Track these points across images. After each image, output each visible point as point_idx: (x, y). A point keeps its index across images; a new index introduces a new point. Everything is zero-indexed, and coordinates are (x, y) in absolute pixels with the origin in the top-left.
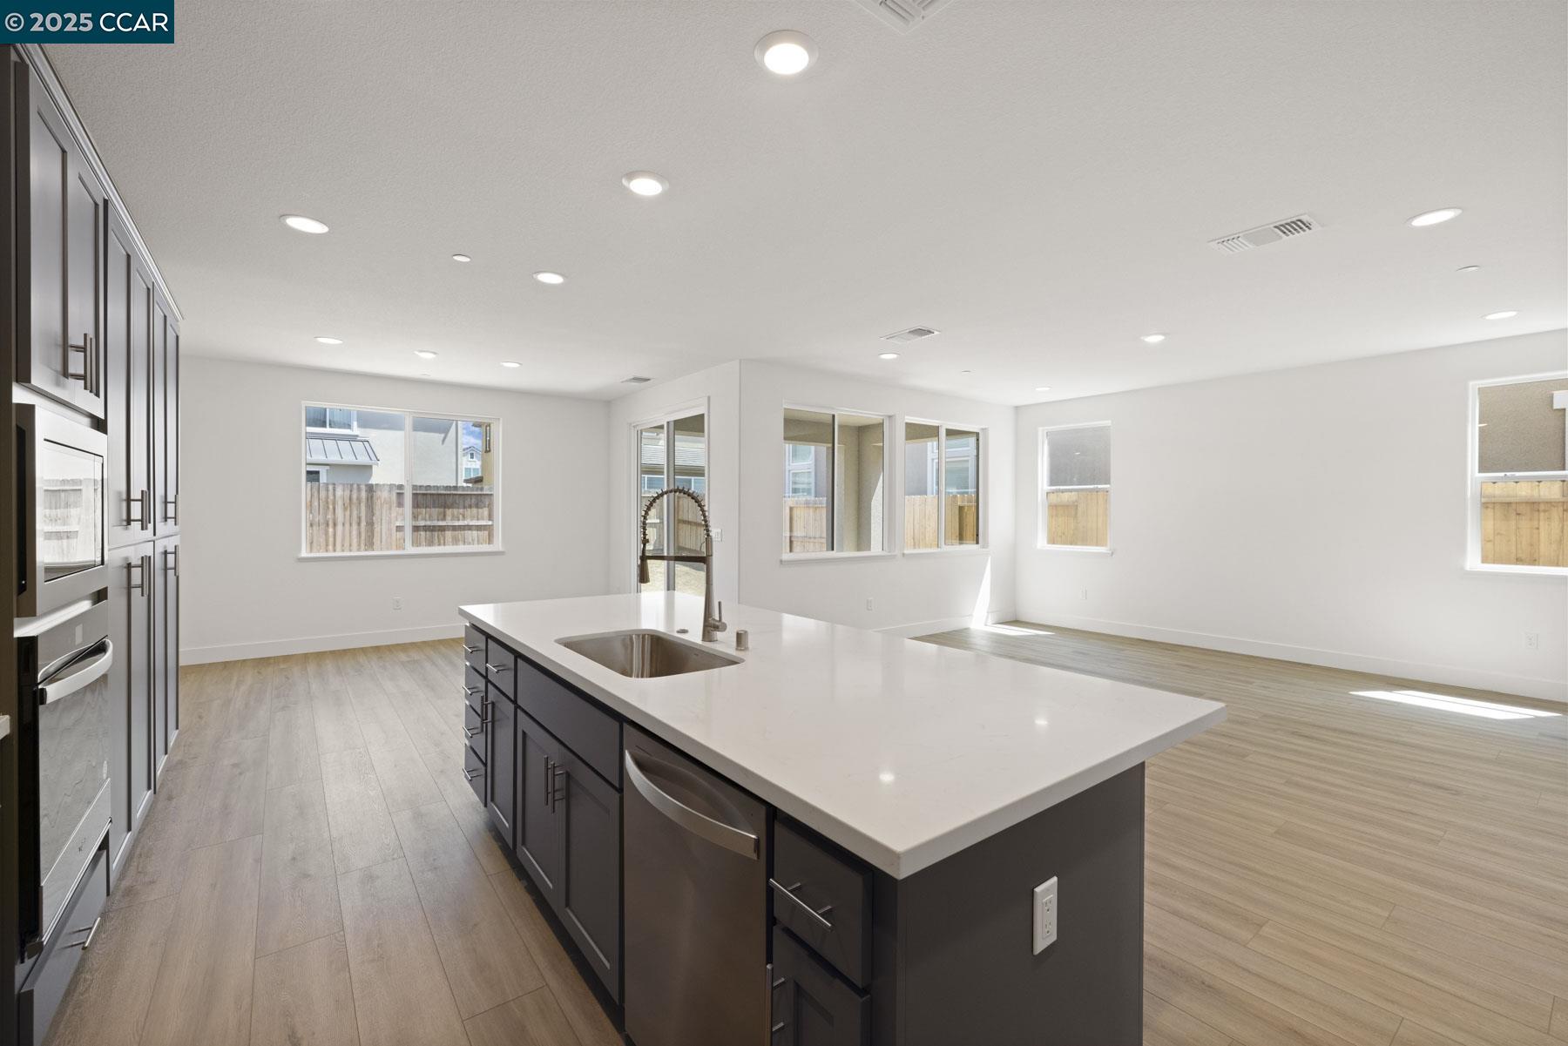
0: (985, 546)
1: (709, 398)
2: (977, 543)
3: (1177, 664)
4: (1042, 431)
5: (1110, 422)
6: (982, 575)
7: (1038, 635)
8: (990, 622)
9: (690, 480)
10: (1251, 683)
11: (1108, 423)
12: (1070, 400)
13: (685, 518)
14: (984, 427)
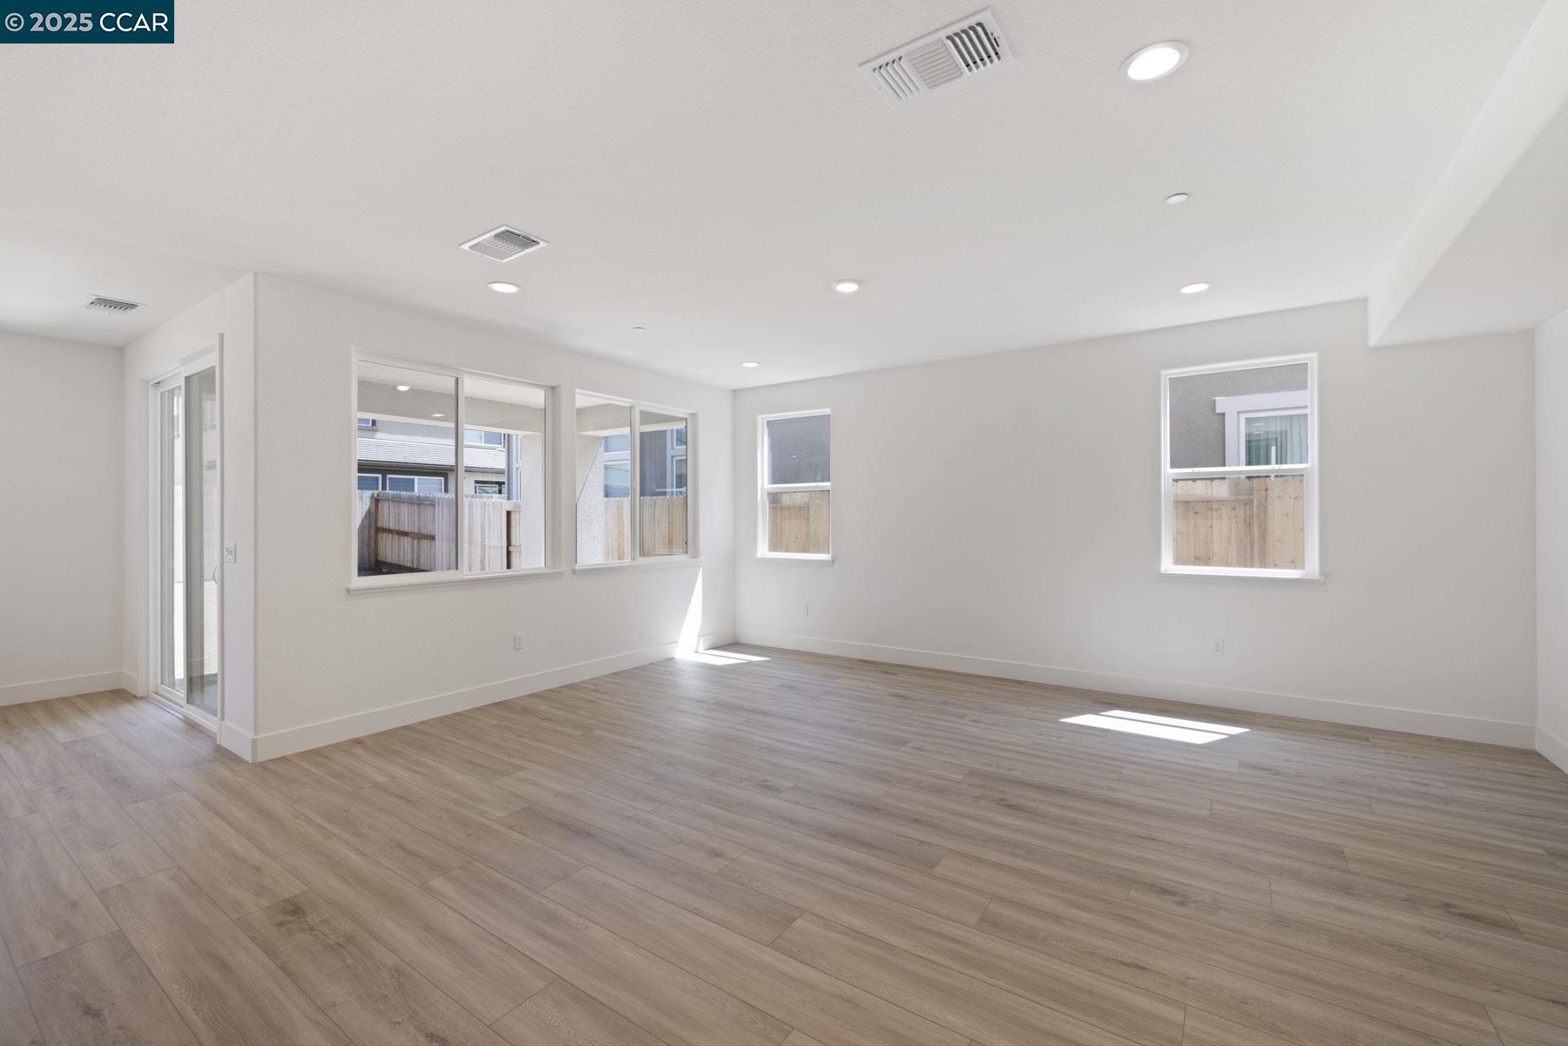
0: (696, 555)
1: (222, 336)
2: (687, 553)
3: (890, 694)
4: (762, 419)
5: (829, 409)
6: (692, 590)
7: (750, 663)
8: (701, 648)
9: (413, 480)
10: (962, 716)
11: (827, 411)
12: (786, 384)
13: (385, 525)
14: (692, 411)
